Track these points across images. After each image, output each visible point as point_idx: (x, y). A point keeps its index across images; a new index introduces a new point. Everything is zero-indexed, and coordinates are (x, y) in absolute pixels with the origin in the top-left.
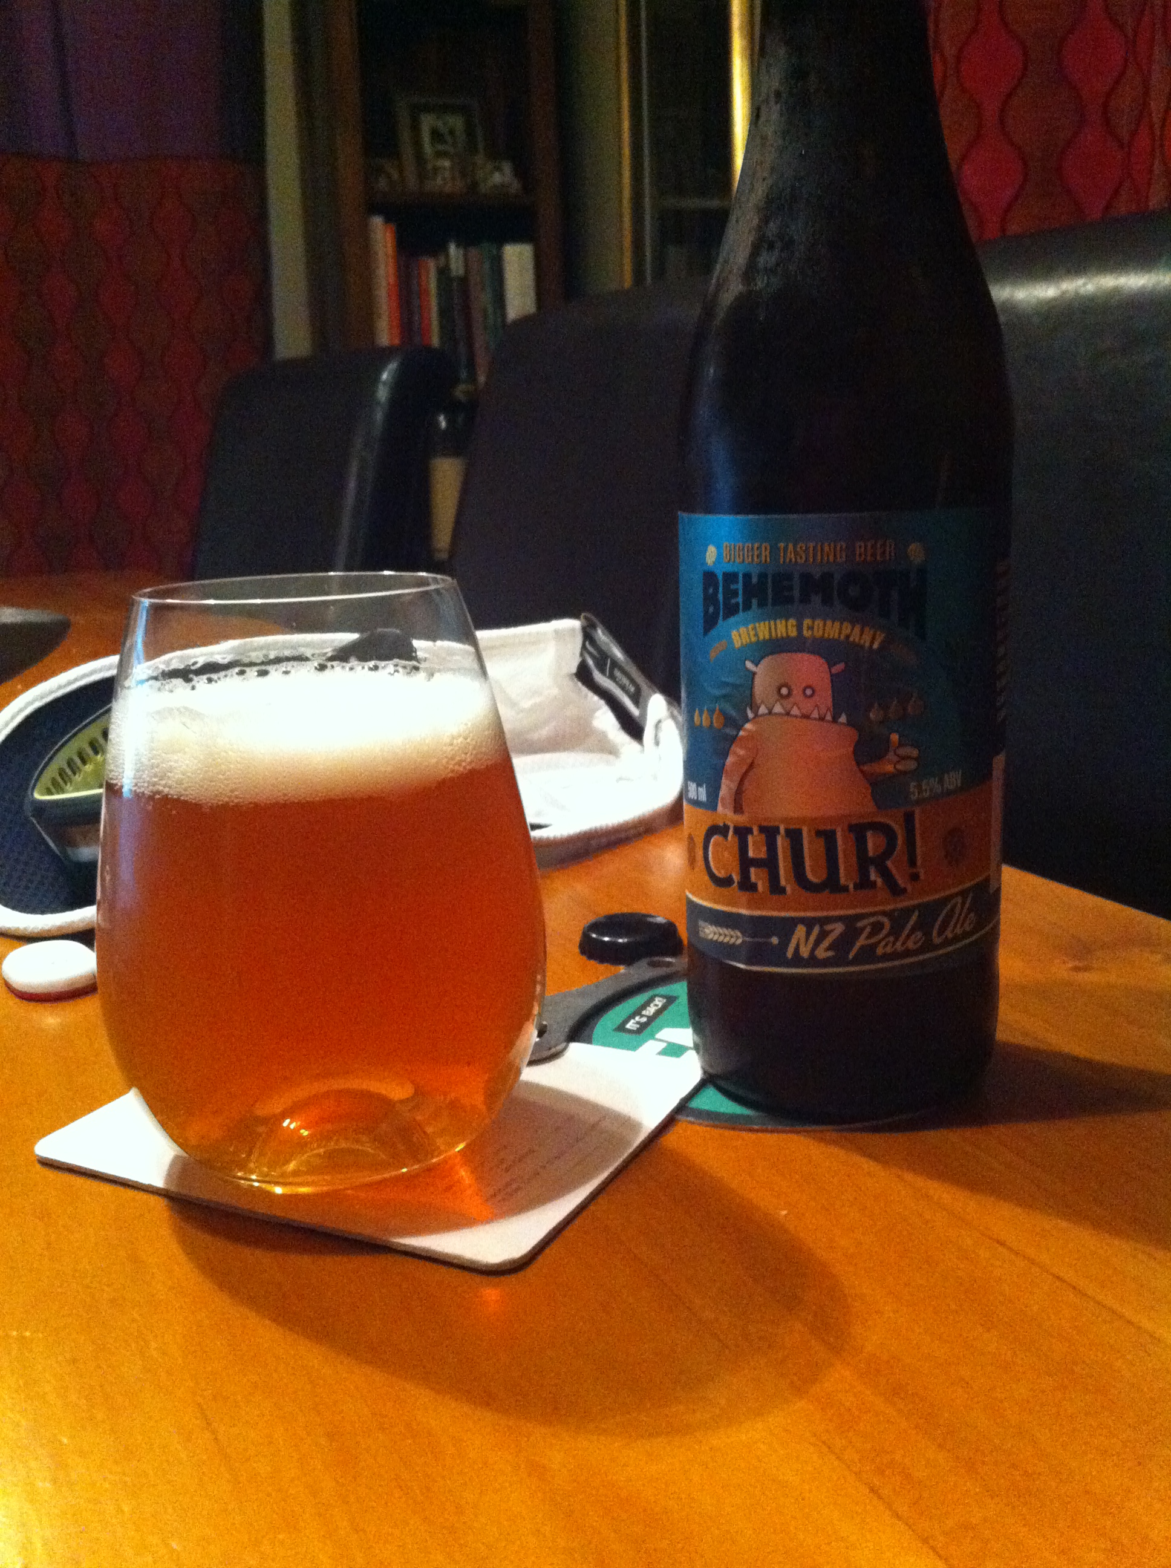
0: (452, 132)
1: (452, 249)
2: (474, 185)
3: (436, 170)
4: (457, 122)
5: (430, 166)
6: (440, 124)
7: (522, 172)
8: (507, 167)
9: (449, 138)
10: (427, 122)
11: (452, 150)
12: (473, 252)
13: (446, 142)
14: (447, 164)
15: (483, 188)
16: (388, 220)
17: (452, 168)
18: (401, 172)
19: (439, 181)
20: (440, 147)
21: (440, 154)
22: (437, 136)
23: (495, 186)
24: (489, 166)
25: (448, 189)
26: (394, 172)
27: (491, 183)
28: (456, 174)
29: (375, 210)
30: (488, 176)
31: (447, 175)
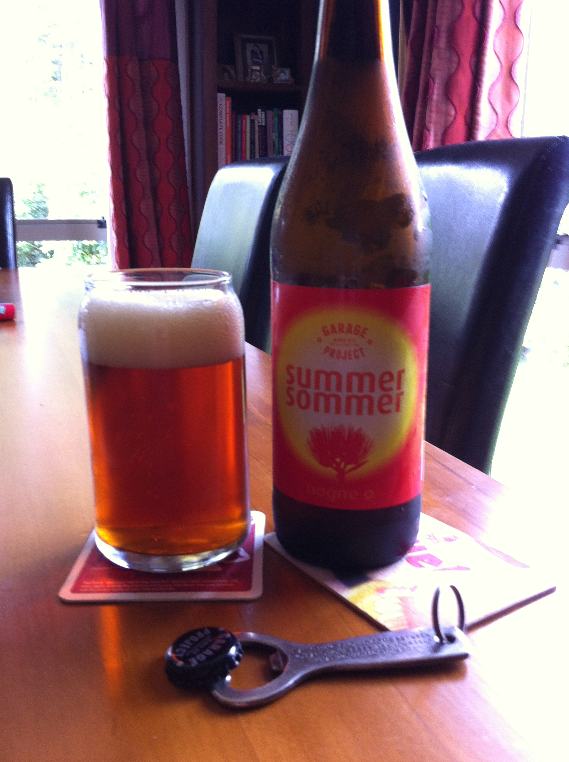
0: (261, 53)
1: (259, 110)
2: (270, 80)
3: (253, 71)
4: (264, 48)
5: (249, 71)
7: (293, 73)
8: (288, 72)
9: (260, 56)
10: (250, 47)
11: (260, 61)
12: (269, 112)
13: (258, 58)
14: (258, 68)
15: (275, 82)
16: (227, 95)
17: (260, 71)
18: (236, 71)
19: (254, 77)
20: (255, 60)
21: (256, 64)
22: (253, 52)
23: (281, 80)
24: (279, 70)
25: (258, 80)
26: (232, 72)
27: (279, 79)
28: (263, 74)
29: (221, 90)
30: (278, 76)
31: (258, 73)
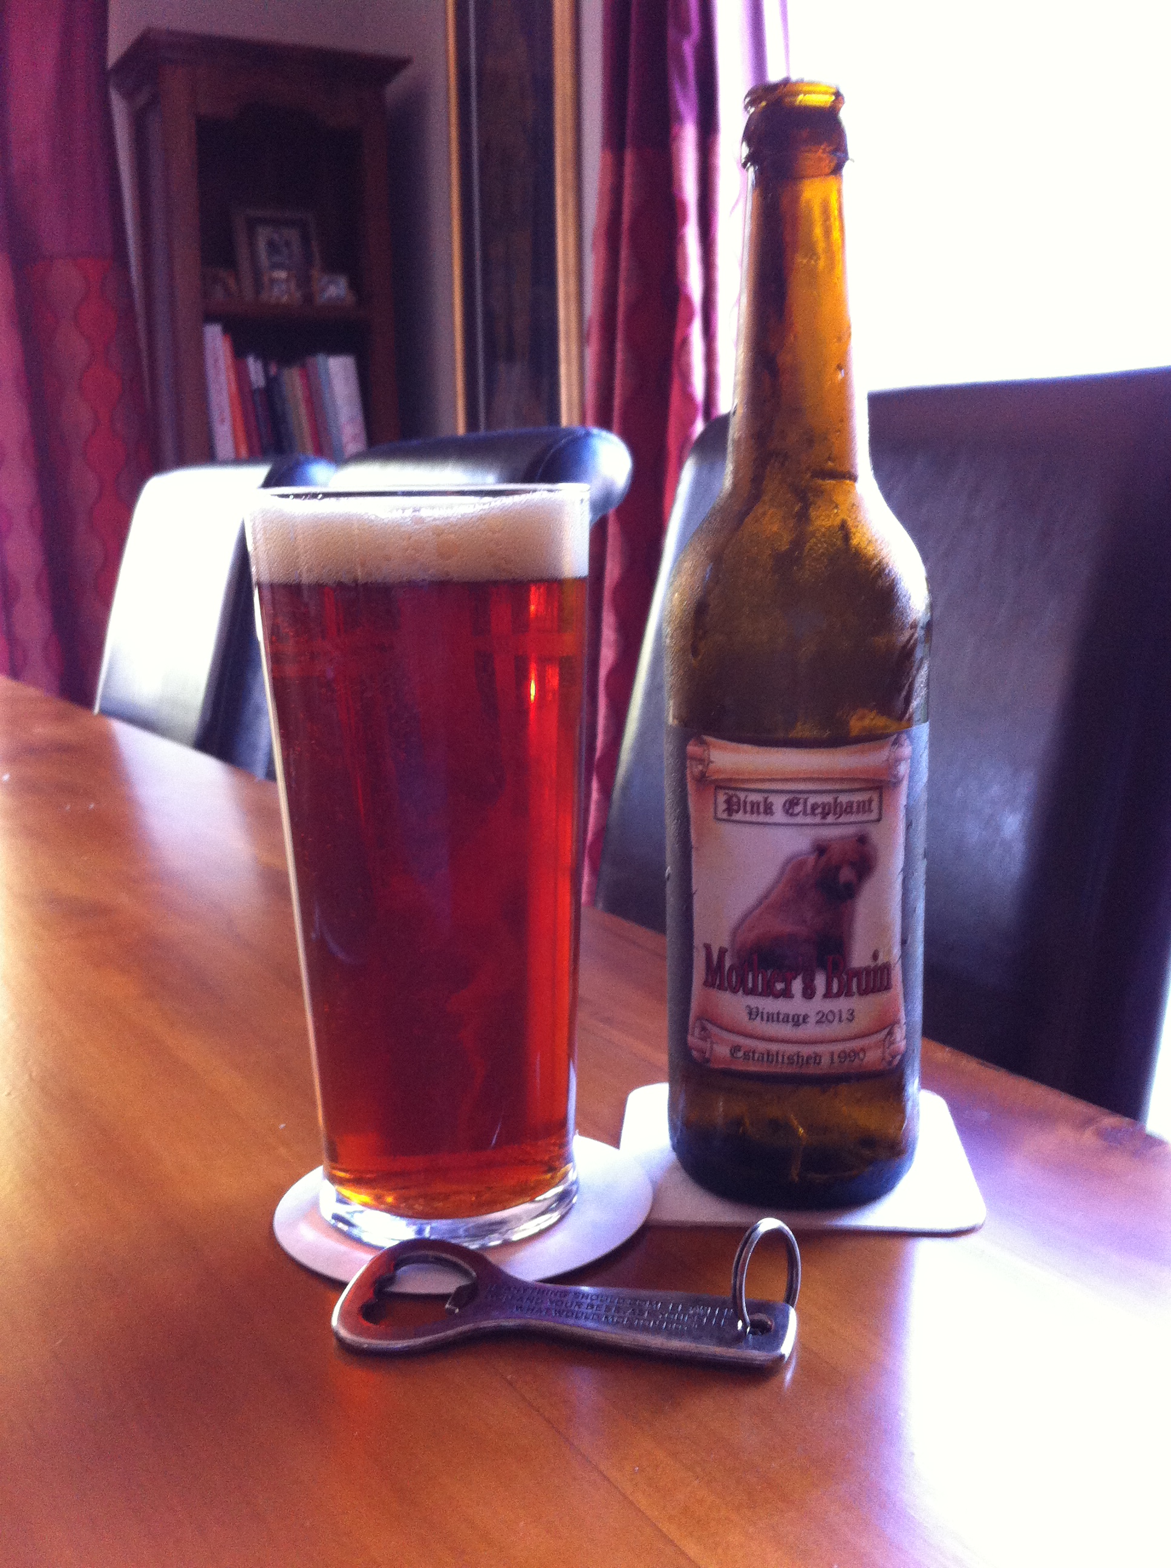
0: (287, 244)
2: (308, 298)
3: (273, 281)
4: (293, 235)
5: (266, 279)
6: (276, 237)
7: (354, 285)
8: (342, 281)
9: (285, 251)
10: (264, 234)
11: (287, 261)
13: (282, 253)
14: (282, 275)
15: (319, 301)
16: (227, 330)
17: (287, 280)
18: (237, 281)
19: (276, 291)
20: (277, 259)
21: (275, 266)
22: (272, 246)
23: (330, 299)
24: (325, 279)
25: (285, 299)
26: (232, 283)
27: (326, 295)
28: (293, 285)
29: (210, 317)
30: (323, 290)
31: (284, 287)
